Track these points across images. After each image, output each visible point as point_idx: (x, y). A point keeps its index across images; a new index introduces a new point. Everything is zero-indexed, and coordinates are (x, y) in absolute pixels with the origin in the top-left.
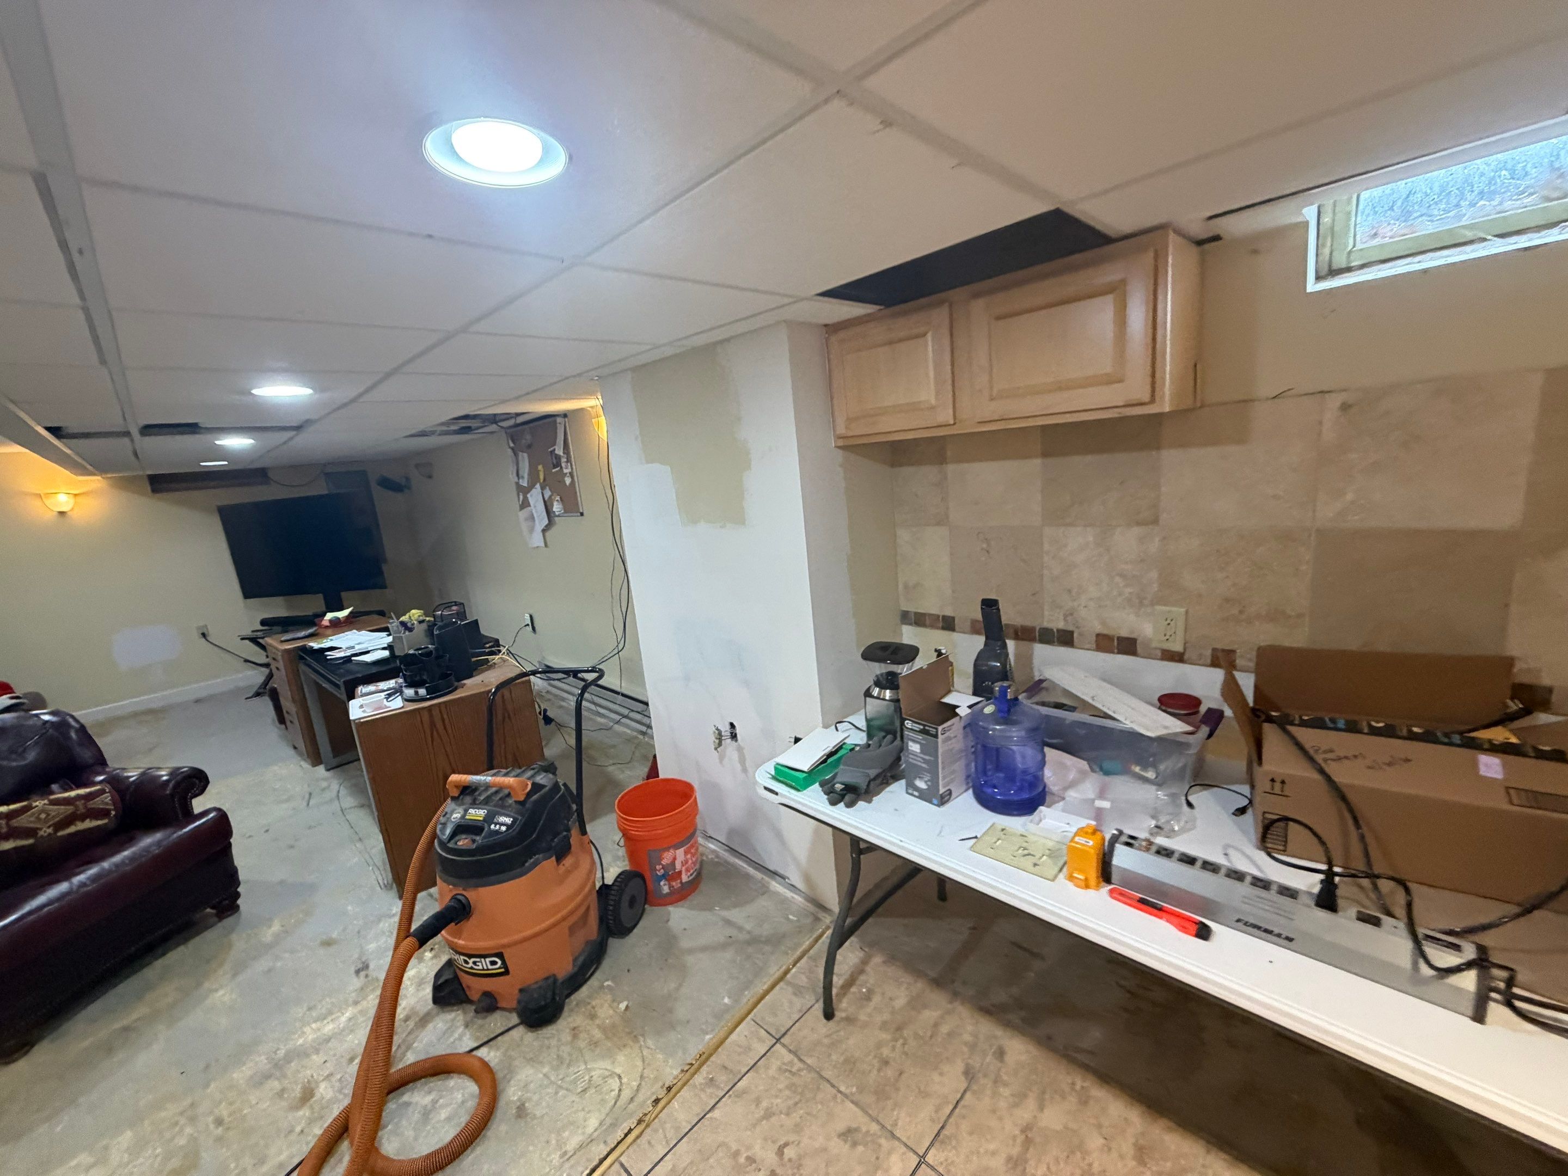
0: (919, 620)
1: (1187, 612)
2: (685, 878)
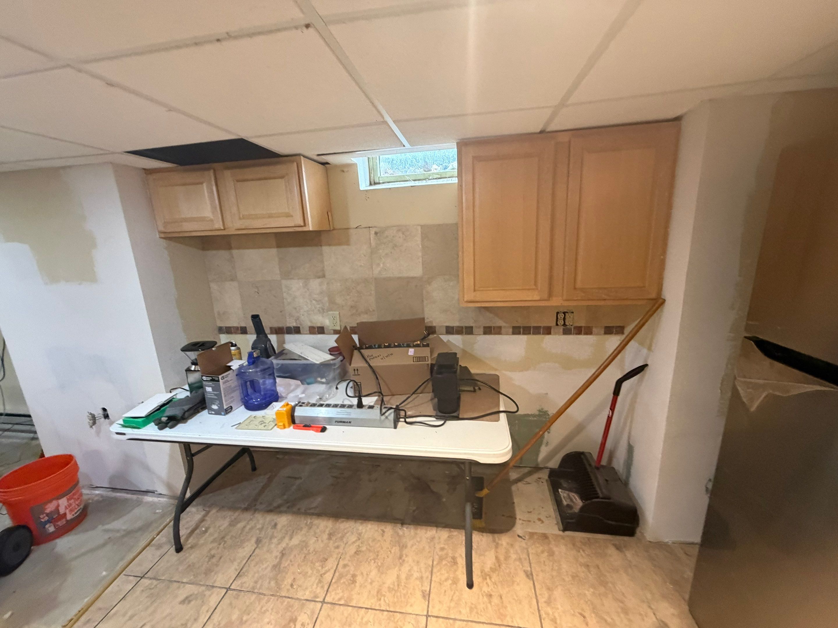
0: (228, 331)
1: (339, 313)
2: (69, 517)
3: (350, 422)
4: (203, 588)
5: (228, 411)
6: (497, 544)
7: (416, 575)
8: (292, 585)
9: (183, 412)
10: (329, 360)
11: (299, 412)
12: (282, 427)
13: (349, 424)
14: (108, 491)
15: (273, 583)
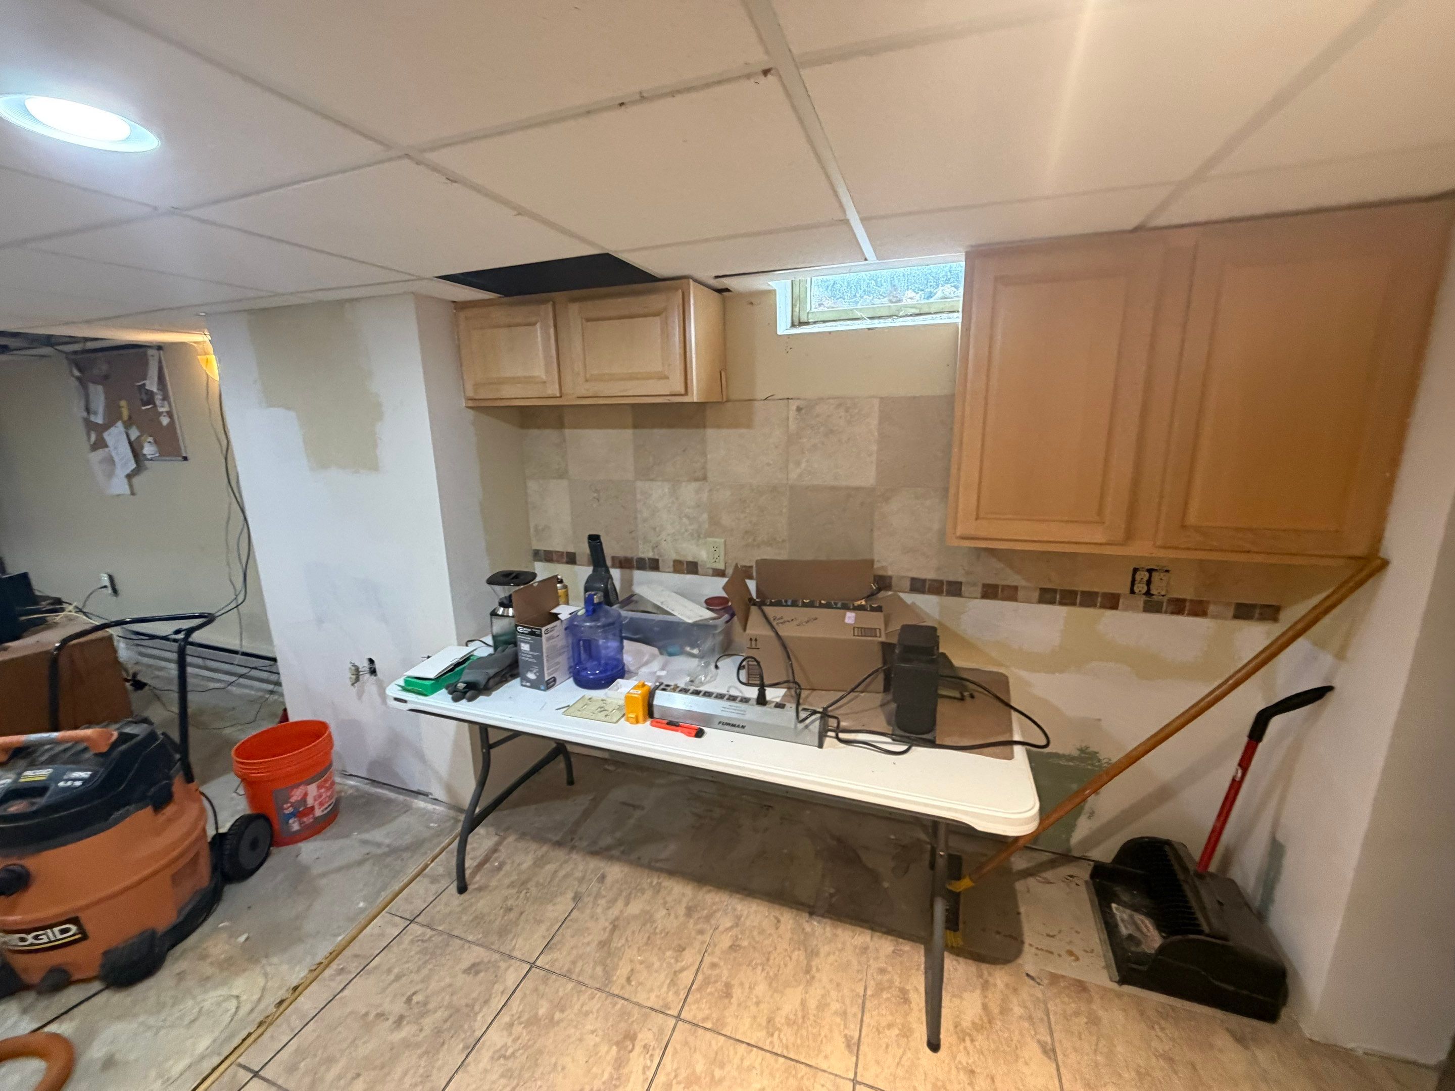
0: (549, 557)
1: (725, 541)
2: (318, 812)
3: (743, 727)
4: (496, 956)
5: (550, 684)
6: (987, 982)
7: (835, 1006)
8: (629, 980)
9: (487, 677)
10: (706, 620)
11: (662, 700)
12: (634, 720)
13: (742, 730)
14: (367, 784)
15: (599, 970)
